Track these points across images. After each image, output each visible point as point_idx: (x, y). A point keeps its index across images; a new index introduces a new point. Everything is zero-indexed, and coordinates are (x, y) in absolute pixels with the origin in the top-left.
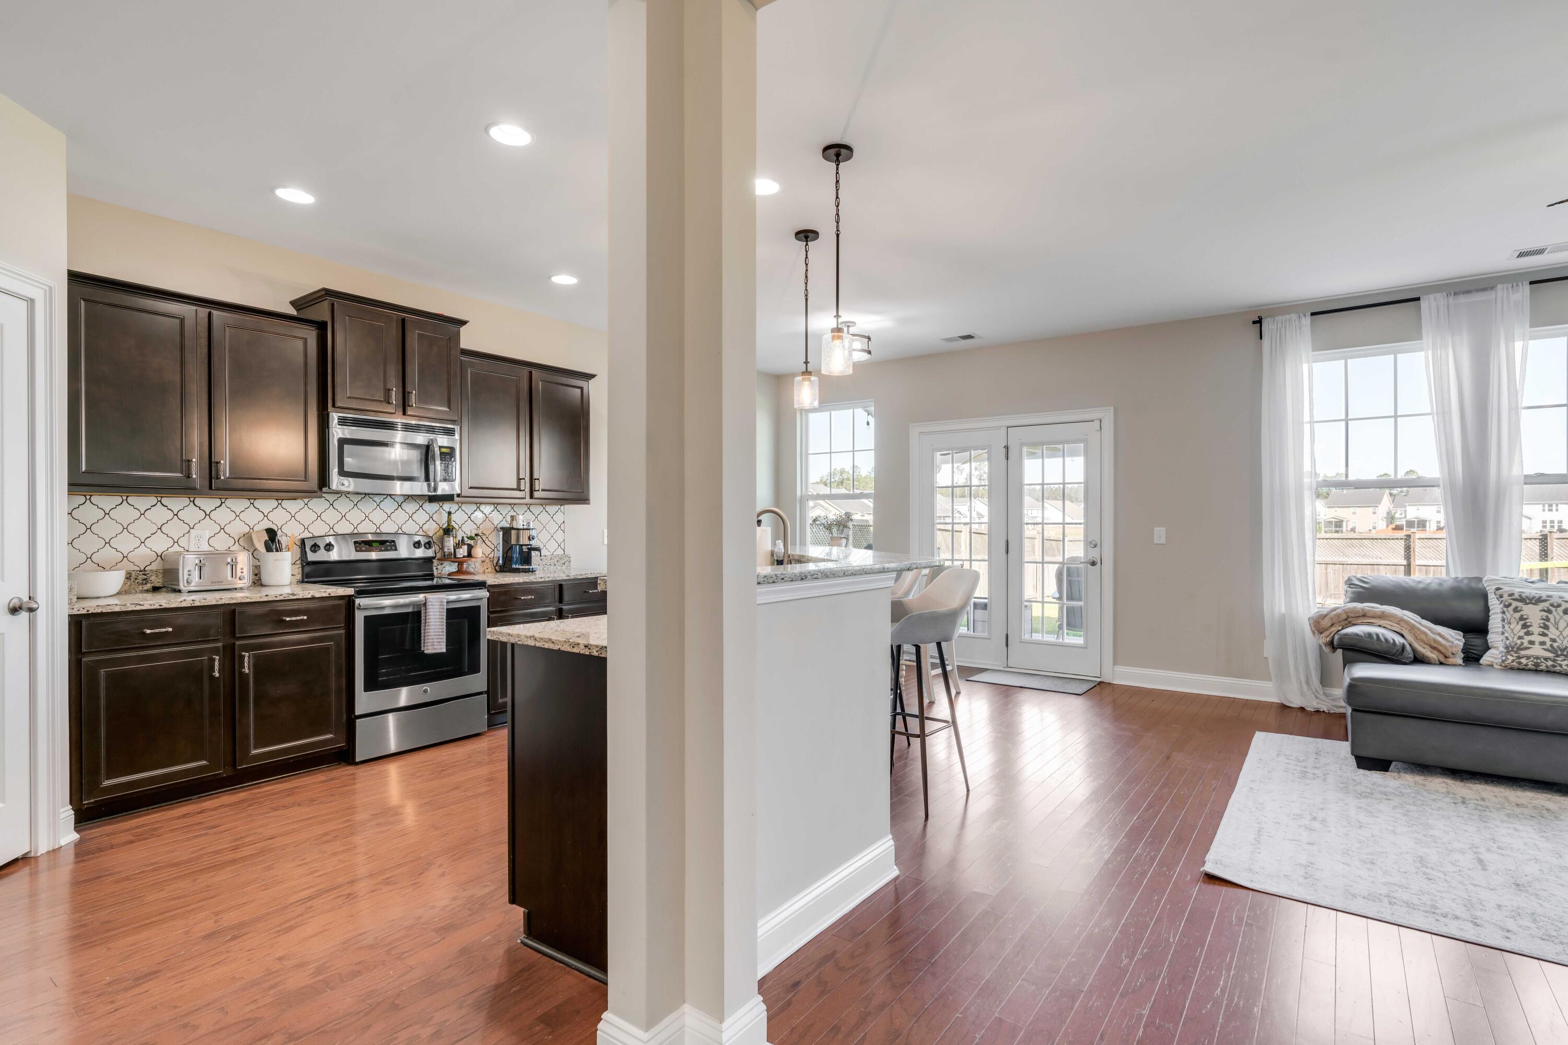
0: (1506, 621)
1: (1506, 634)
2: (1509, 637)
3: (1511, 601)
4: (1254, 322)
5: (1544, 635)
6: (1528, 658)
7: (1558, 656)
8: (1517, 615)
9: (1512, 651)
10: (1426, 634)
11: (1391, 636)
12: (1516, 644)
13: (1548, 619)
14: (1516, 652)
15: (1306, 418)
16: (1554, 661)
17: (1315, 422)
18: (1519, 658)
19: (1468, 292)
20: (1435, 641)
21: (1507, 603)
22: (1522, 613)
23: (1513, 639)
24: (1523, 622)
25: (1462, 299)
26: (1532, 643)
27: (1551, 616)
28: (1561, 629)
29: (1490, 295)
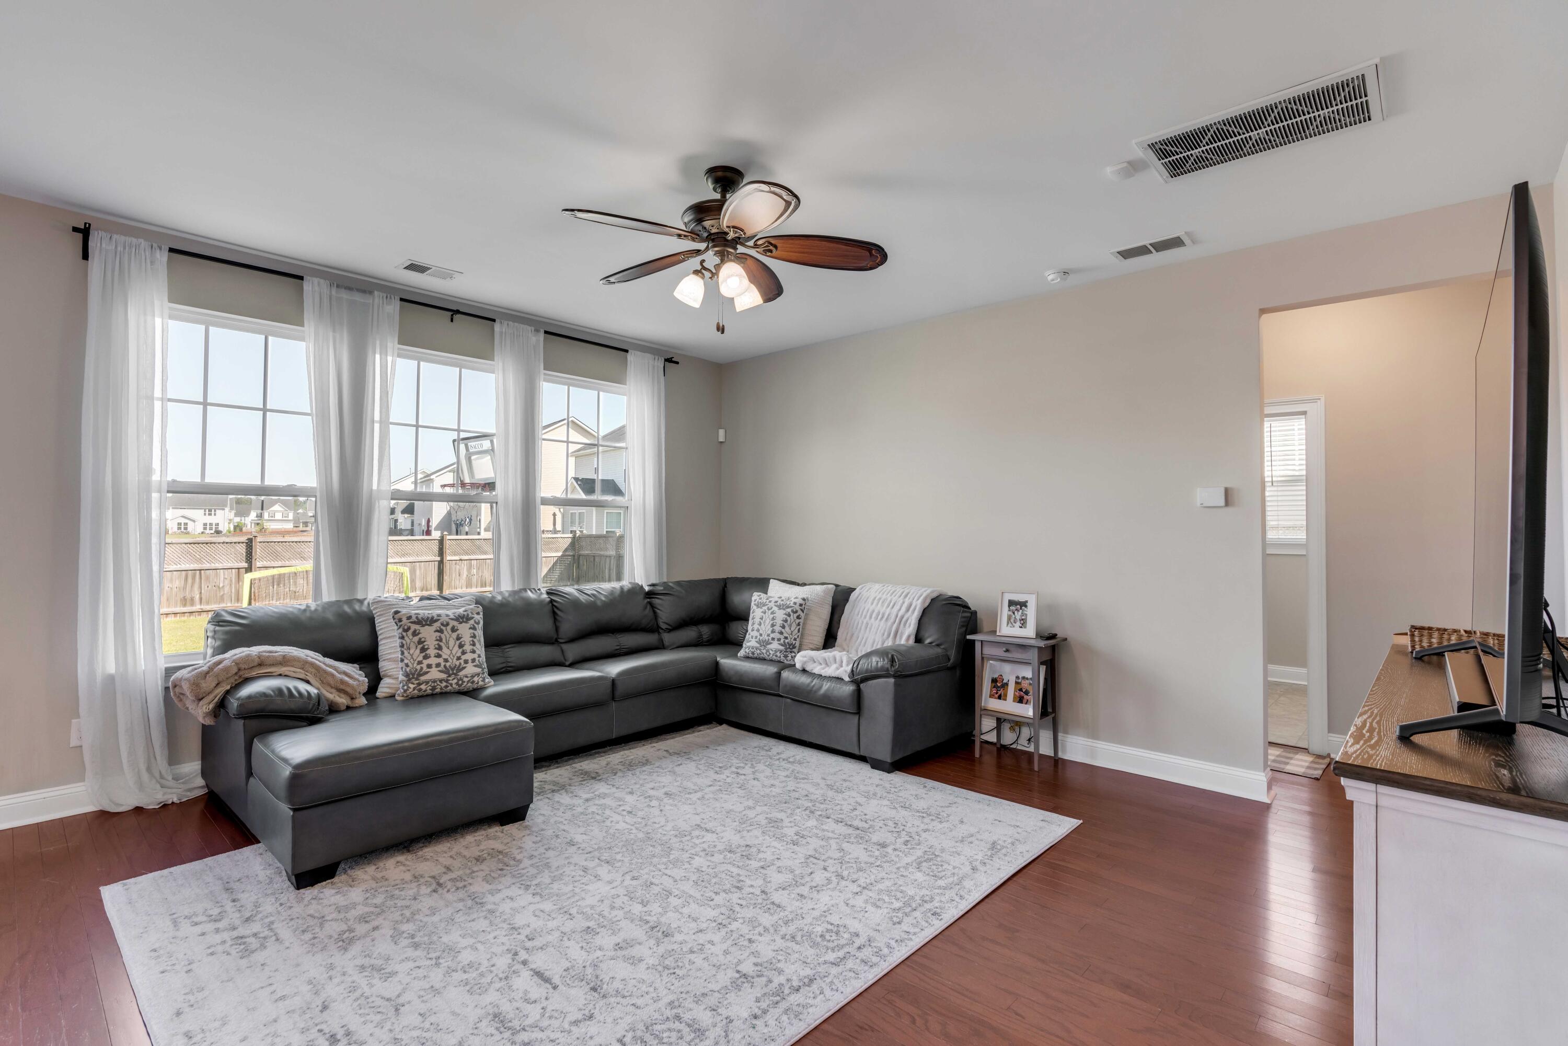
0: (405, 647)
1: (406, 661)
2: (410, 664)
3: (410, 624)
4: (75, 229)
5: (439, 656)
6: (427, 682)
7: (449, 676)
8: (416, 639)
9: (413, 678)
10: (333, 675)
11: (303, 687)
12: (416, 670)
13: (441, 640)
14: (417, 679)
15: (158, 393)
16: (447, 681)
17: (170, 400)
18: (419, 684)
19: (350, 289)
20: (342, 682)
21: (406, 627)
22: (420, 636)
23: (413, 664)
24: (421, 646)
25: (345, 295)
26: (429, 666)
27: (443, 636)
28: (451, 648)
29: (368, 299)
